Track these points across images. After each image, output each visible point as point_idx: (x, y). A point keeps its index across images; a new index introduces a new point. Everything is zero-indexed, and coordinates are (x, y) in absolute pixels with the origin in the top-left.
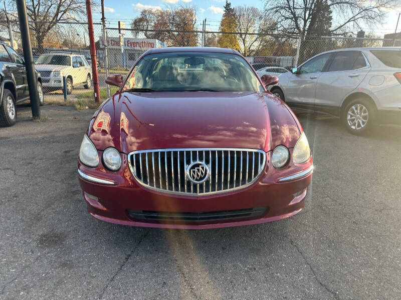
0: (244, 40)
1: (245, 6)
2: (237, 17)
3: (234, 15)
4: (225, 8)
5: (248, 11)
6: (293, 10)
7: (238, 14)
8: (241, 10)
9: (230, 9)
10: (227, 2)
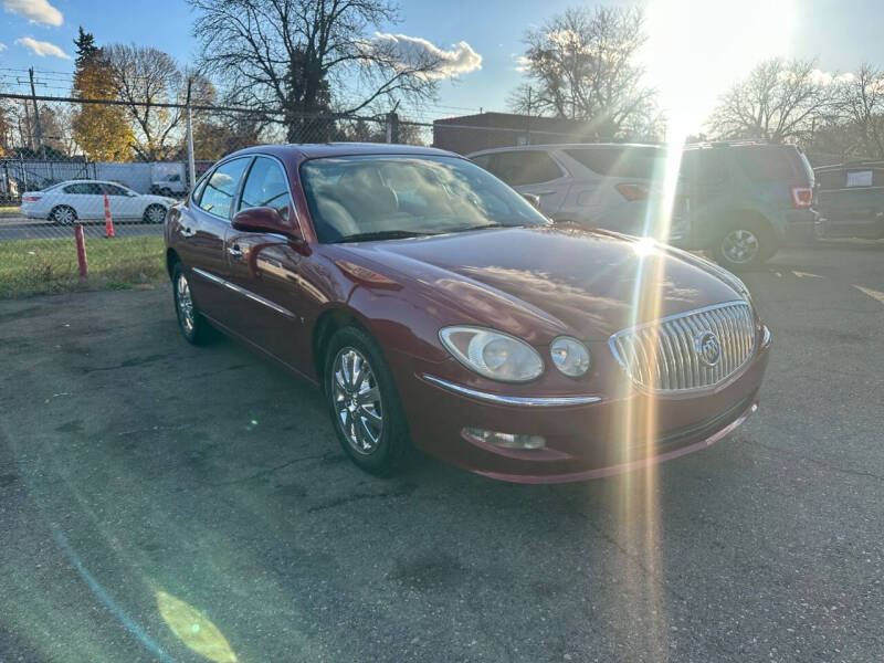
0: (144, 124)
1: (134, 45)
2: (117, 70)
3: (107, 64)
4: (78, 45)
5: (142, 57)
6: (267, 64)
7: (116, 62)
8: (123, 52)
9: (94, 49)
10: (81, 31)
